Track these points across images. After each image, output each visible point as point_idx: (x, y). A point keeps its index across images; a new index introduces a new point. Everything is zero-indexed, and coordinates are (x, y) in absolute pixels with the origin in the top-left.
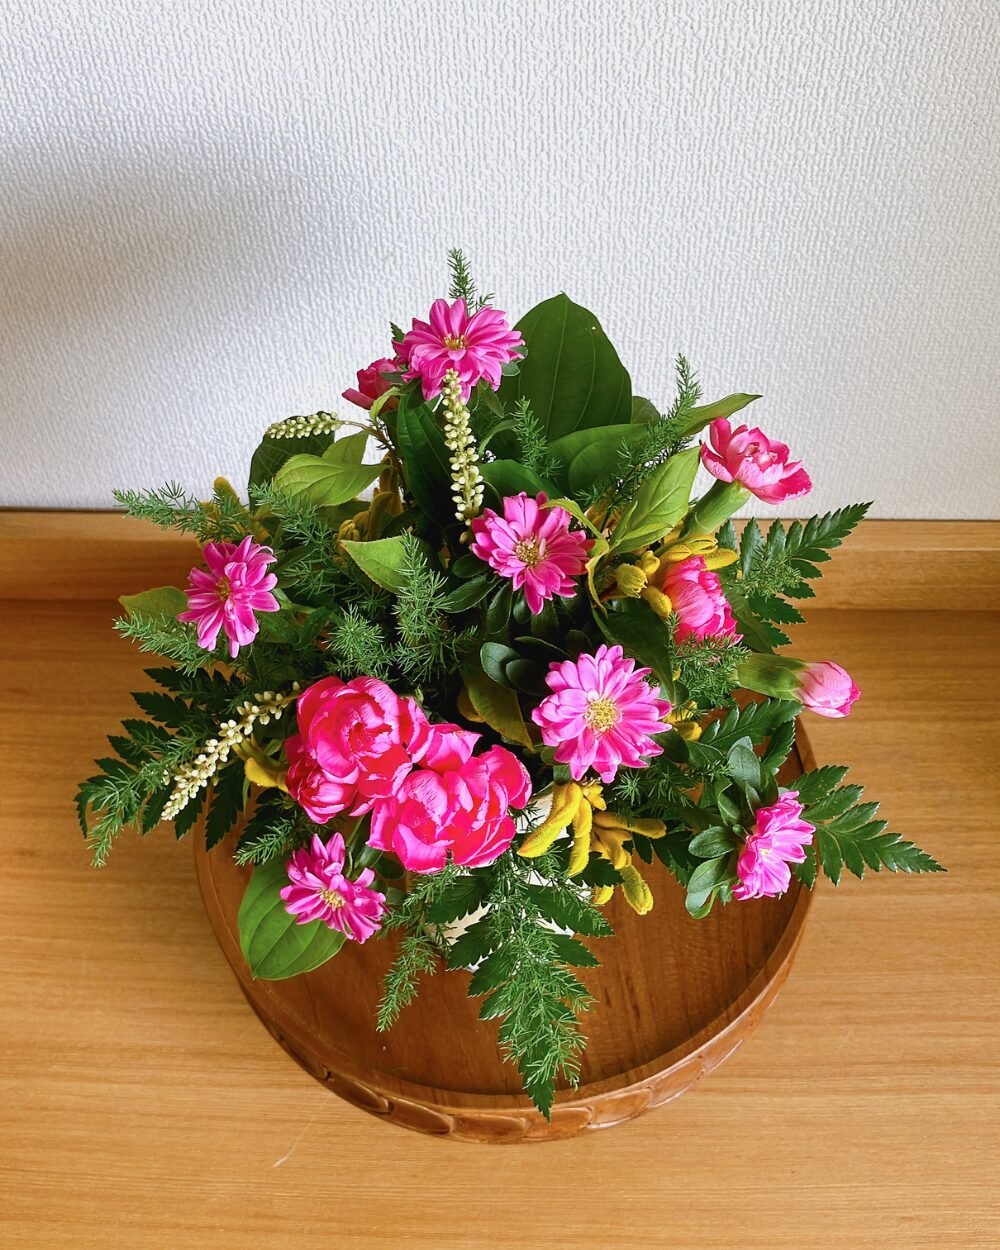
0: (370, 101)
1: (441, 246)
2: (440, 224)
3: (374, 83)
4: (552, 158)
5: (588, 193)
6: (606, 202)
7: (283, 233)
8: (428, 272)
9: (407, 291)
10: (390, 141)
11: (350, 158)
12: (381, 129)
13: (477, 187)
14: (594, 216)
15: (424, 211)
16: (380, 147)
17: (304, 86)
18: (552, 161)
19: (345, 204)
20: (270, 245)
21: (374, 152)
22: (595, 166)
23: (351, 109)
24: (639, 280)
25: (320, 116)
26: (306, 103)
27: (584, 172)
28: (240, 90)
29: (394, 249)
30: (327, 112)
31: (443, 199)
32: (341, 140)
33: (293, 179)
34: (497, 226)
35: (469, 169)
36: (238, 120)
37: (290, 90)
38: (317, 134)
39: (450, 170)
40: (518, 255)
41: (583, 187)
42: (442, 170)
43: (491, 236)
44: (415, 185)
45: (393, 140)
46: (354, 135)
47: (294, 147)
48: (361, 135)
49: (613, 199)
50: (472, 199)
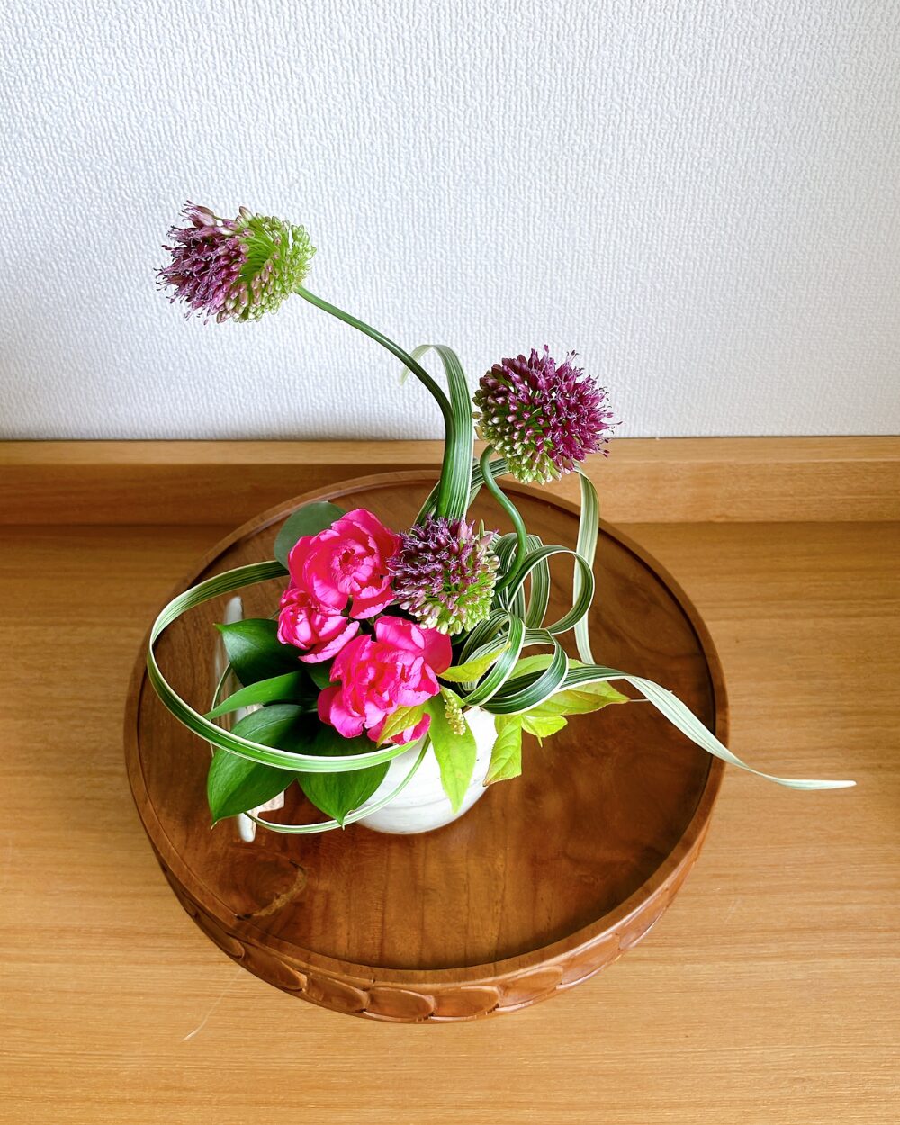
0: (271, 30)
1: (341, 172)
2: (339, 151)
3: (274, 12)
4: (439, 84)
5: (473, 118)
6: (490, 127)
7: (197, 162)
8: (331, 199)
9: (312, 217)
10: (291, 69)
11: (255, 87)
12: (283, 57)
13: (372, 114)
14: (479, 140)
15: (324, 138)
16: (282, 76)
17: (211, 17)
18: (439, 87)
19: (252, 132)
20: (185, 174)
21: (277, 80)
22: (478, 92)
23: (254, 38)
24: (523, 202)
25: (227, 46)
26: (213, 33)
27: (468, 97)
28: (153, 21)
29: (299, 175)
30: (232, 42)
31: (341, 126)
32: (246, 70)
33: (204, 108)
34: (391, 151)
35: (364, 97)
36: (152, 51)
37: (198, 21)
38: (224, 64)
39: (347, 96)
40: (412, 181)
41: (468, 112)
42: (340, 98)
43: (386, 161)
44: (315, 112)
45: (294, 68)
46: (258, 64)
47: (204, 77)
48: (264, 64)
49: (496, 123)
50: (368, 125)
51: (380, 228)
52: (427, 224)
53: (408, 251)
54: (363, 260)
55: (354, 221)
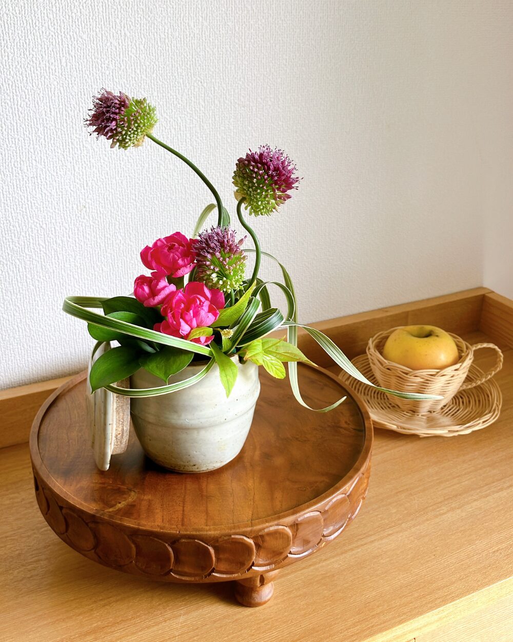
0: (74, 125)
1: (107, 199)
2: (106, 187)
3: (76, 116)
4: (152, 148)
5: (168, 164)
7: (33, 202)
8: (101, 215)
9: (92, 227)
10: (83, 145)
11: (65, 156)
12: (79, 139)
13: (122, 166)
15: (99, 181)
16: (79, 149)
17: (45, 120)
18: (153, 150)
19: (63, 181)
20: (26, 209)
21: (76, 151)
23: (65, 130)
24: (192, 207)
25: (52, 135)
26: (45, 128)
28: (15, 124)
29: (85, 204)
30: (55, 133)
31: (107, 174)
32: (61, 147)
33: (38, 170)
34: (131, 185)
35: (118, 157)
36: (13, 140)
37: (38, 123)
38: (50, 145)
39: (110, 158)
40: (141, 201)
42: (106, 159)
43: (129, 191)
44: (95, 168)
45: (85, 145)
46: (67, 144)
47: (39, 152)
48: (70, 143)
50: (120, 172)
51: (126, 229)
52: (149, 224)
53: (140, 241)
54: (118, 249)
55: (113, 227)
